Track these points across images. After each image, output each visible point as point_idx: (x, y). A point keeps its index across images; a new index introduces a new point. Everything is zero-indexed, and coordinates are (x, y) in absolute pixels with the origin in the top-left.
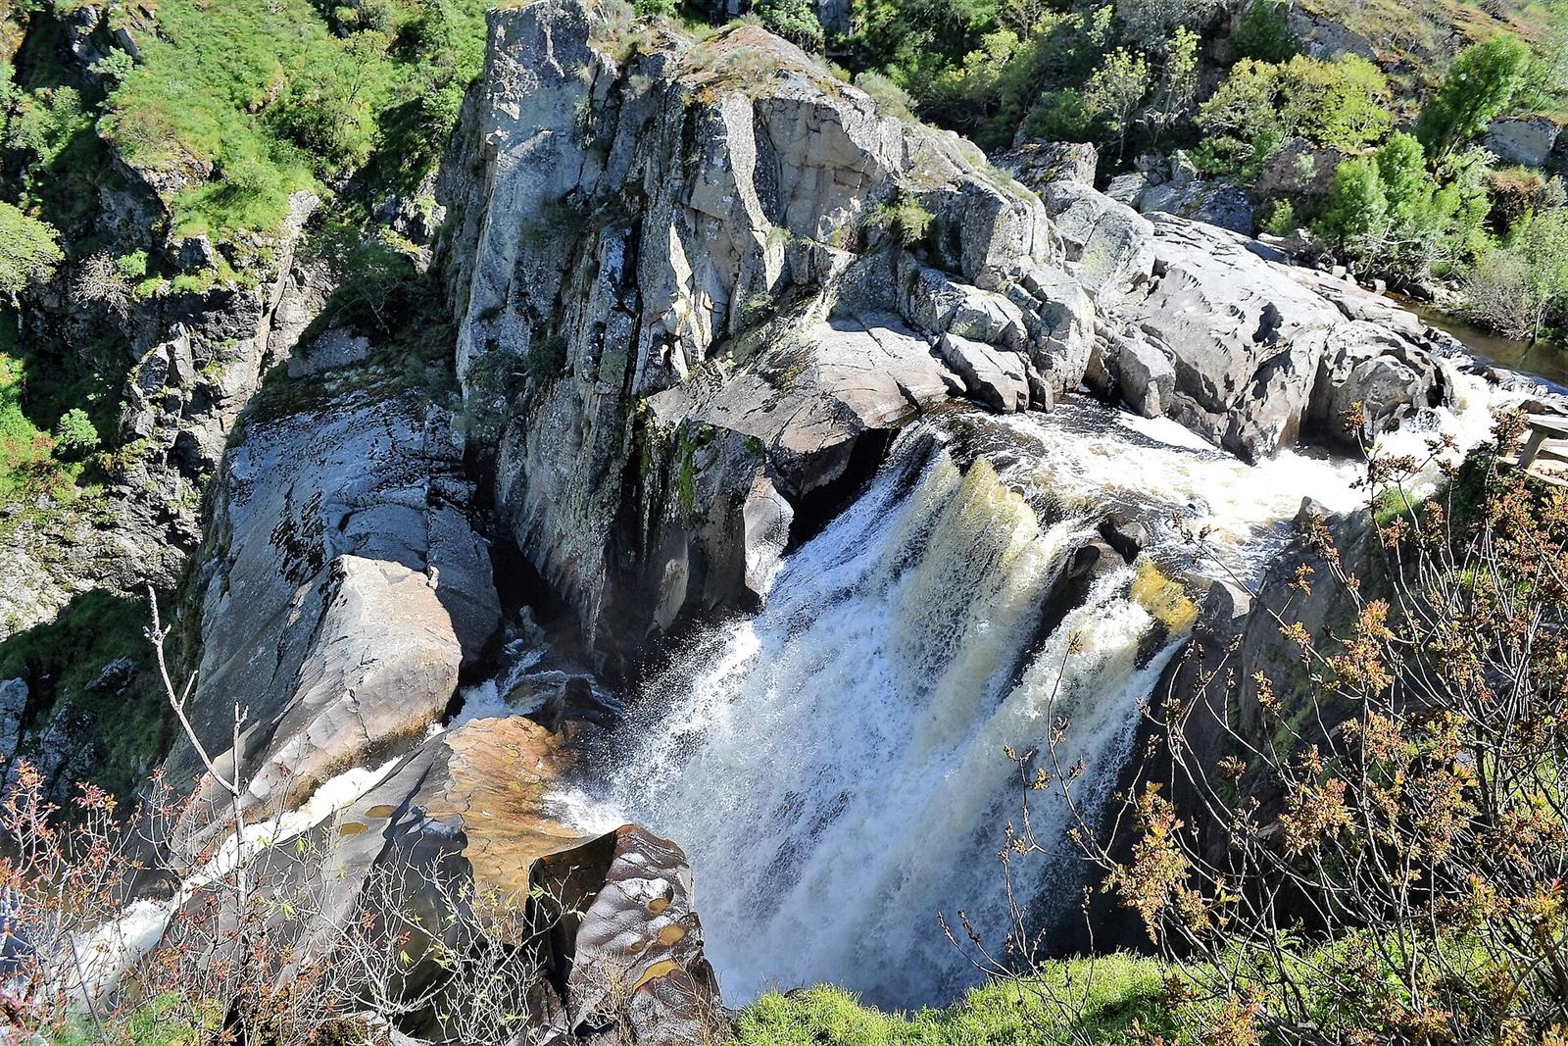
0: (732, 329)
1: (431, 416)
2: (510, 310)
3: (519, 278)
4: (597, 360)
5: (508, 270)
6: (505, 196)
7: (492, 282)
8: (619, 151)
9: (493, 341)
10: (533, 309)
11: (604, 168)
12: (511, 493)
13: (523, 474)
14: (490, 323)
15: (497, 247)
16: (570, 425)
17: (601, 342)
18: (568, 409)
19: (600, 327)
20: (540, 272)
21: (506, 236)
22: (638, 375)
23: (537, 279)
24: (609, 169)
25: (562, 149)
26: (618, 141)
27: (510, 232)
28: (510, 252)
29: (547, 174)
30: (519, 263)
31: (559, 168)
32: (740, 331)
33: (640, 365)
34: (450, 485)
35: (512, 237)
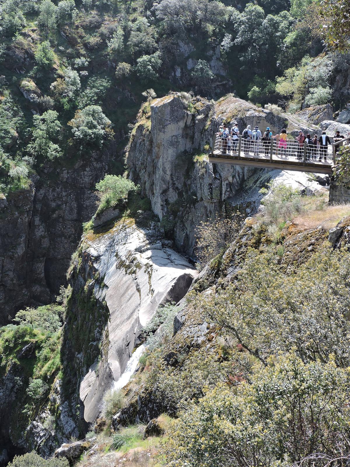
0: (246, 178)
1: (152, 225)
2: (171, 190)
3: (172, 180)
4: (211, 194)
5: (168, 178)
6: (165, 157)
7: (164, 182)
8: (197, 138)
9: (167, 199)
10: (177, 188)
11: (193, 143)
12: (184, 241)
13: (187, 234)
14: (165, 194)
15: (164, 171)
16: (204, 214)
17: (211, 188)
18: (203, 210)
19: (210, 184)
20: (178, 177)
21: (167, 168)
22: (223, 195)
23: (177, 179)
24: (194, 143)
25: (180, 140)
26: (196, 135)
27: (168, 166)
28: (169, 173)
29: (176, 148)
30: (171, 175)
31: (179, 146)
32: (248, 178)
33: (223, 192)
34: (166, 242)
35: (169, 168)
